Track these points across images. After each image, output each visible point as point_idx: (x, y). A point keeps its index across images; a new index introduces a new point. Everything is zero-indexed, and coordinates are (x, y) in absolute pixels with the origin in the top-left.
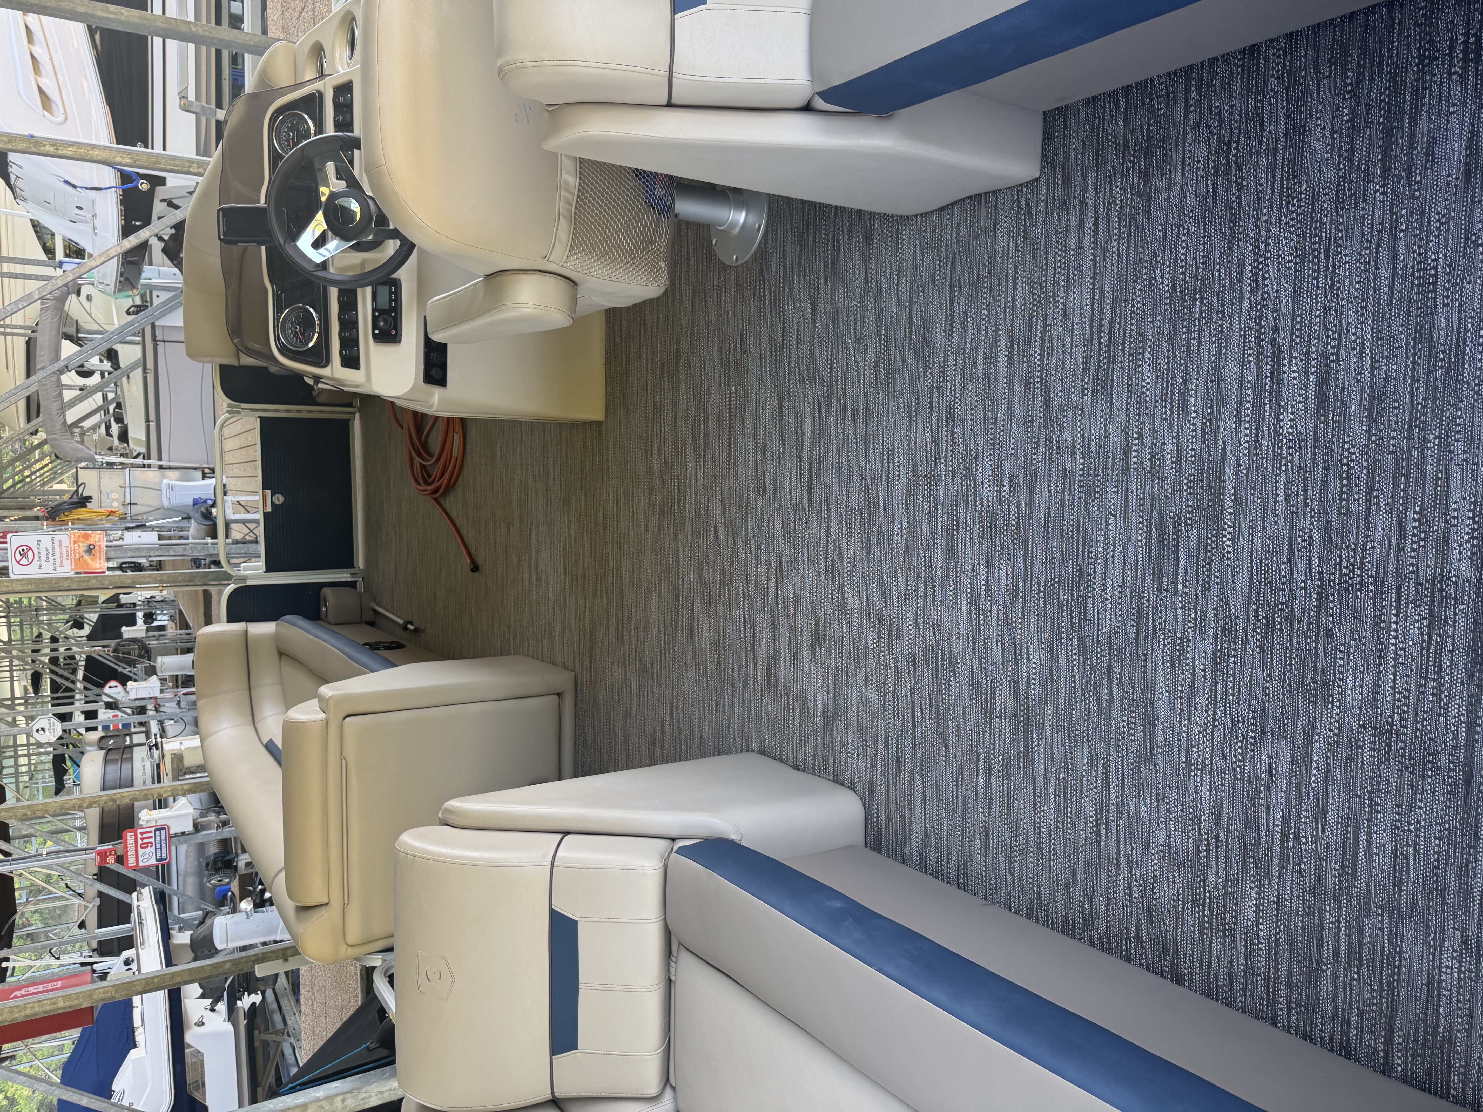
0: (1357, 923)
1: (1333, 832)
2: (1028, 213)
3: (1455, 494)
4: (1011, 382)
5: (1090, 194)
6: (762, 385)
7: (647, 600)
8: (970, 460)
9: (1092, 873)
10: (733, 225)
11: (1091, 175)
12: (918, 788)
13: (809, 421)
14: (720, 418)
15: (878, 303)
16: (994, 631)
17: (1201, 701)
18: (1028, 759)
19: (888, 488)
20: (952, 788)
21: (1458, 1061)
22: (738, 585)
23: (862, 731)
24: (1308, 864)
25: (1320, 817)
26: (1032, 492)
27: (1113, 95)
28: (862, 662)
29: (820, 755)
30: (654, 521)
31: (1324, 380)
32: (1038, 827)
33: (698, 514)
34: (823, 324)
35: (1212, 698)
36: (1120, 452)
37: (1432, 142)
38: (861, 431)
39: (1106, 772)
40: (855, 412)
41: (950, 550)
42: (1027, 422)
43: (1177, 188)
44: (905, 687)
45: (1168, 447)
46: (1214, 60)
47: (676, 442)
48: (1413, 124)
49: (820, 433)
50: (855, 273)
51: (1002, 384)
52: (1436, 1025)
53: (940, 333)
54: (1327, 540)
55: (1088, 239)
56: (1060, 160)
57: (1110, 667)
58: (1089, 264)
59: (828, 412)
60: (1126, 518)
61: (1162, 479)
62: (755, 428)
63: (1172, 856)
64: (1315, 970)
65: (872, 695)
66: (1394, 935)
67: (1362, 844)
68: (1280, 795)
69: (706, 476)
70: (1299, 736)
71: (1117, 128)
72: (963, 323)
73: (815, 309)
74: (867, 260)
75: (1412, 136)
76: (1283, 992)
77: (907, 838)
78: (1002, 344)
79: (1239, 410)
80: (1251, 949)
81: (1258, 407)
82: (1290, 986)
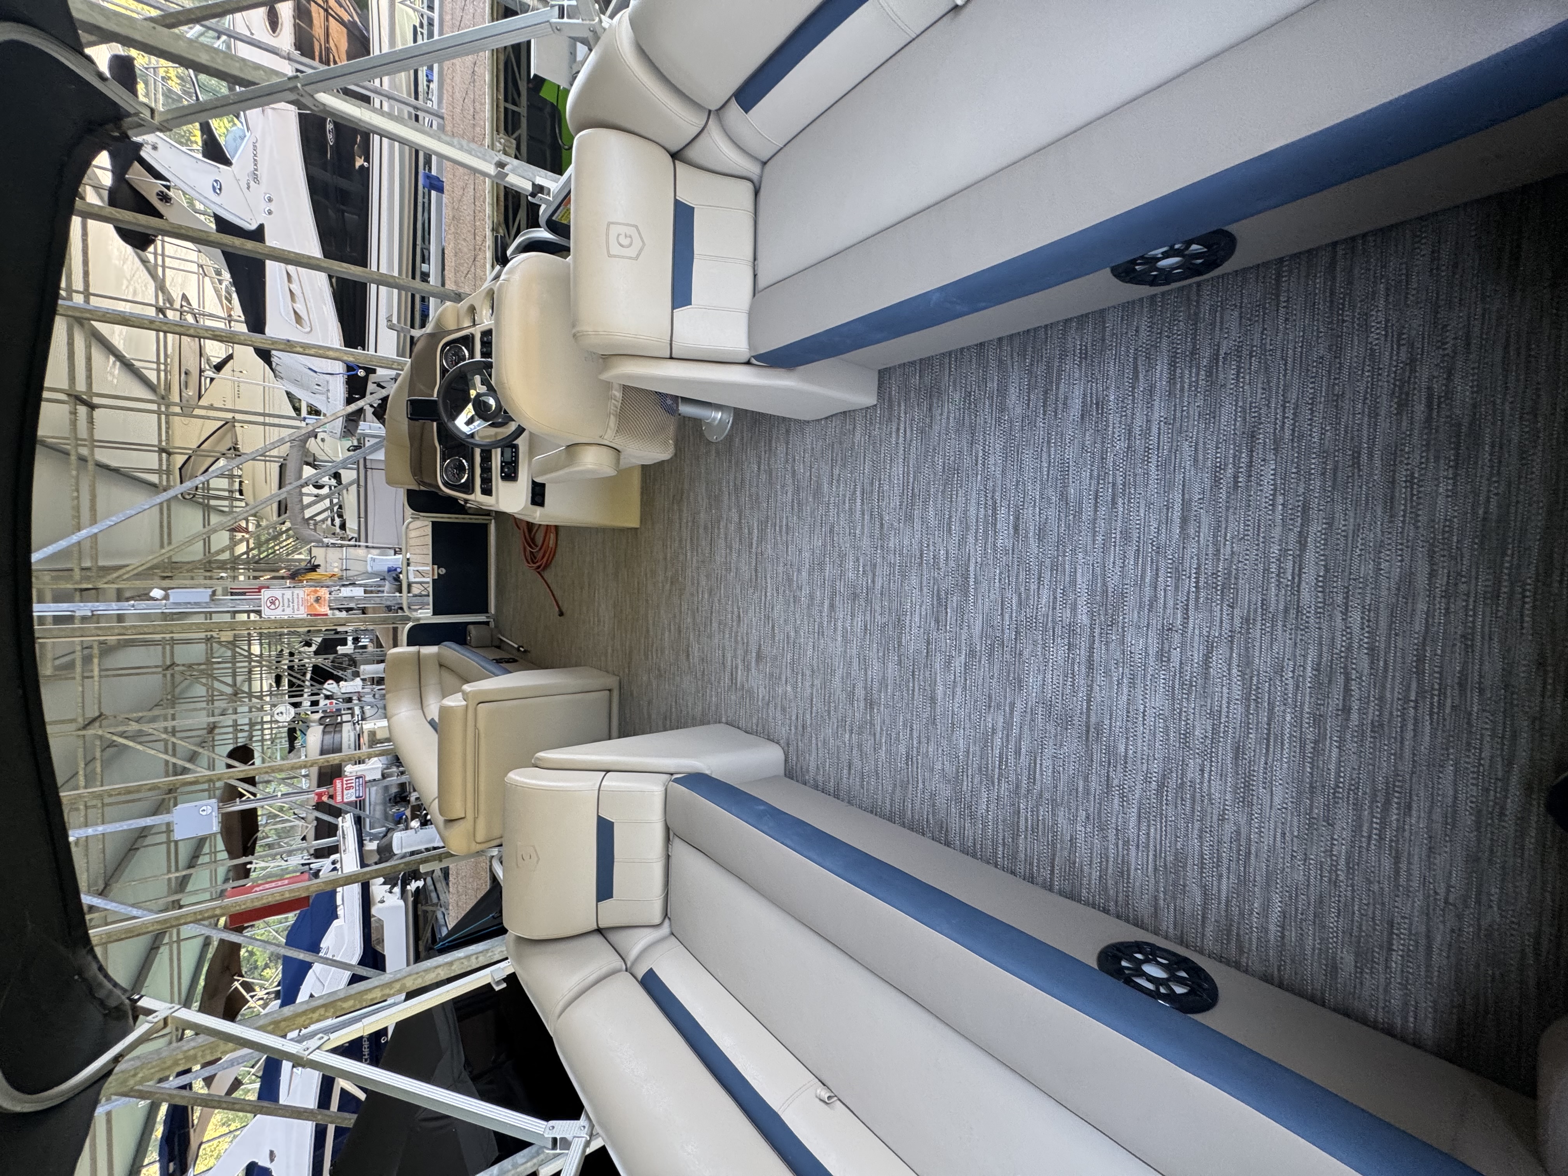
0: (1035, 810)
1: (1024, 760)
2: (871, 423)
3: (1079, 581)
4: (863, 514)
5: (902, 415)
6: (730, 510)
7: (663, 634)
8: (842, 556)
9: (905, 786)
10: (714, 419)
11: (903, 404)
12: (814, 741)
13: (756, 531)
14: (706, 528)
15: (793, 467)
16: (854, 652)
17: (959, 690)
18: (872, 725)
19: (799, 571)
20: (832, 741)
21: (1085, 881)
22: (715, 625)
23: (784, 709)
24: (1012, 777)
25: (1018, 752)
26: (874, 575)
27: (913, 363)
28: (784, 672)
29: (760, 725)
30: (668, 587)
31: (1017, 518)
32: (876, 761)
33: (693, 584)
34: (763, 477)
35: (965, 688)
36: (918, 555)
37: (1066, 398)
38: (784, 538)
39: (912, 730)
40: (781, 527)
41: (832, 606)
42: (872, 536)
43: (945, 414)
44: (808, 684)
45: (942, 552)
46: (962, 349)
47: (680, 541)
48: (1057, 389)
49: (761, 539)
50: (781, 450)
51: (858, 514)
52: (1074, 863)
53: (826, 486)
54: (1020, 603)
55: (901, 440)
56: (887, 395)
57: (913, 672)
58: (902, 452)
59: (766, 526)
60: (921, 590)
61: (939, 569)
62: (726, 534)
63: (944, 776)
64: (1015, 836)
65: (789, 689)
66: (1054, 815)
67: (1038, 766)
68: (998, 742)
69: (698, 561)
70: (1007, 709)
71: (915, 380)
72: (838, 481)
73: (759, 468)
74: (787, 443)
75: (1057, 394)
76: (1000, 849)
77: (808, 771)
78: (858, 493)
79: (976, 533)
80: (985, 826)
81: (986, 532)
82: (1004, 844)
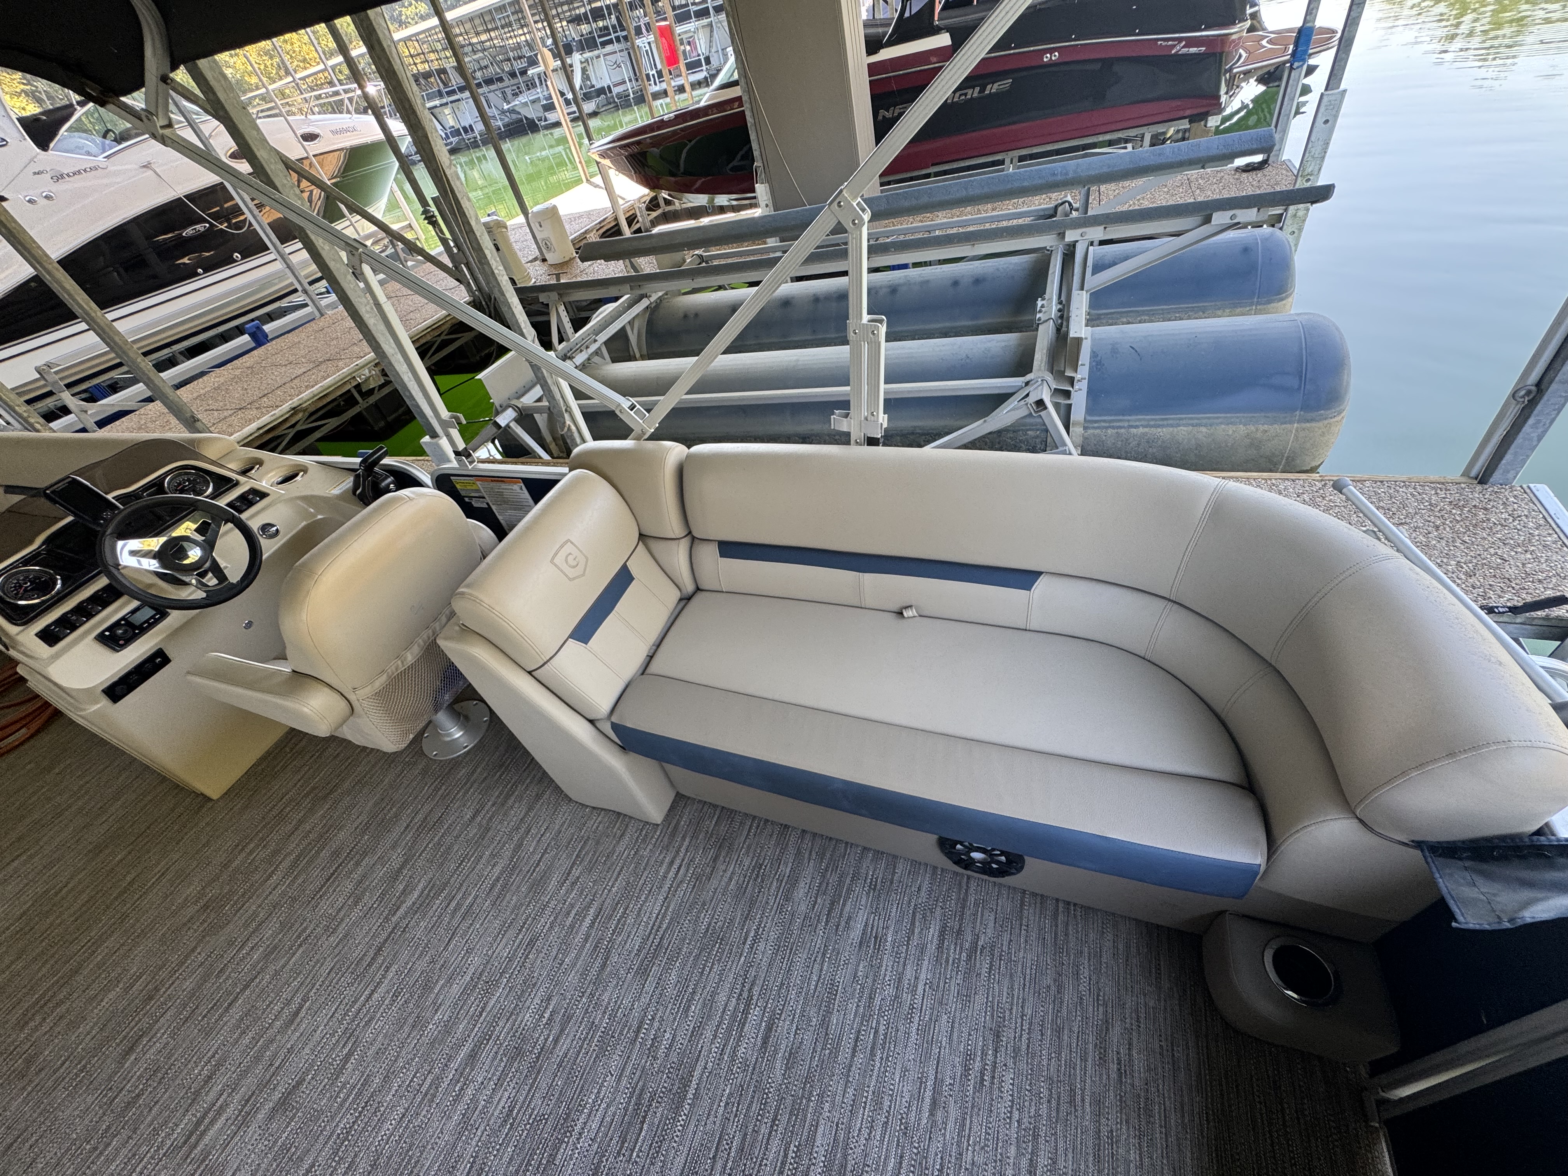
2: (644, 840)
5: (683, 850)
10: (449, 735)
11: (687, 840)
27: (714, 806)
36: (635, 1025)
46: (767, 821)
60: (619, 1080)
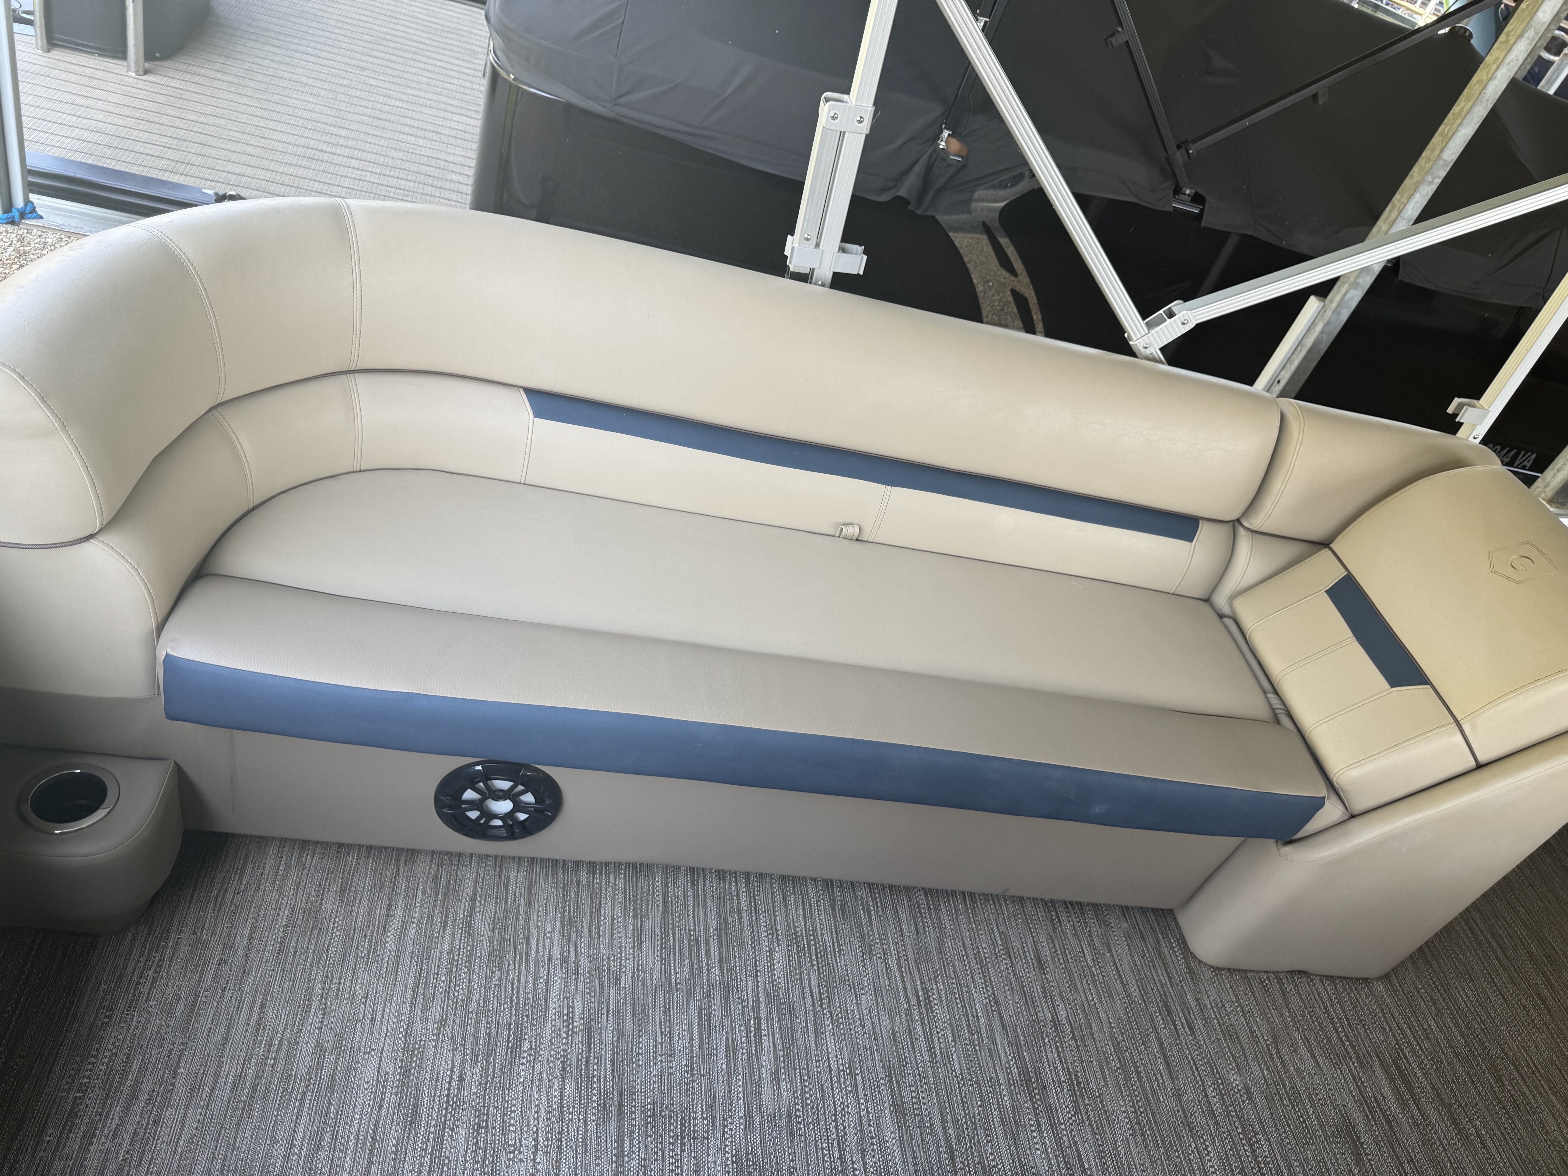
28: (1265, 1115)
29: (1277, 995)
